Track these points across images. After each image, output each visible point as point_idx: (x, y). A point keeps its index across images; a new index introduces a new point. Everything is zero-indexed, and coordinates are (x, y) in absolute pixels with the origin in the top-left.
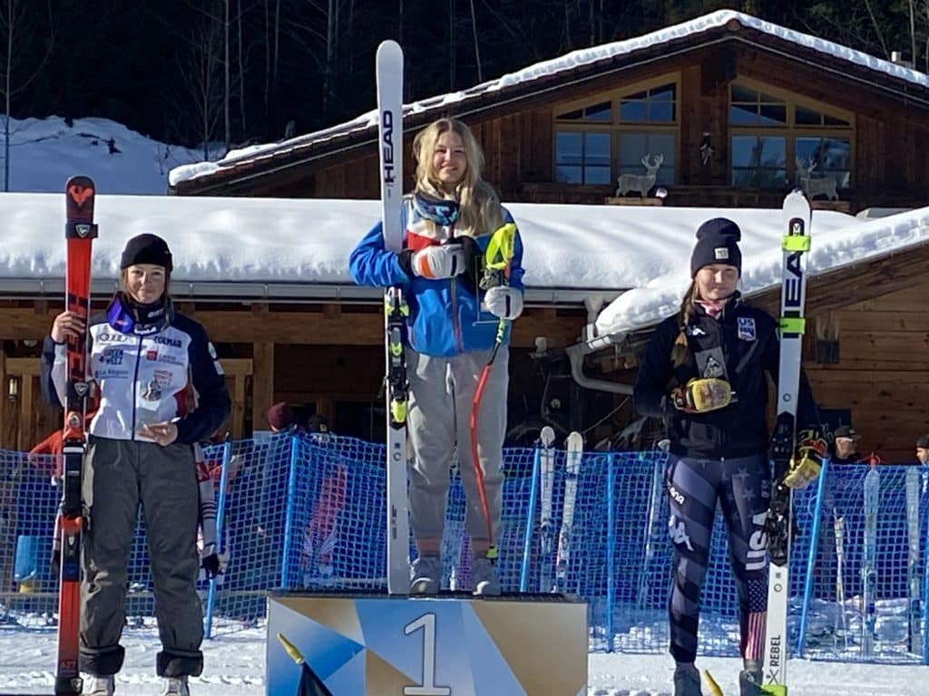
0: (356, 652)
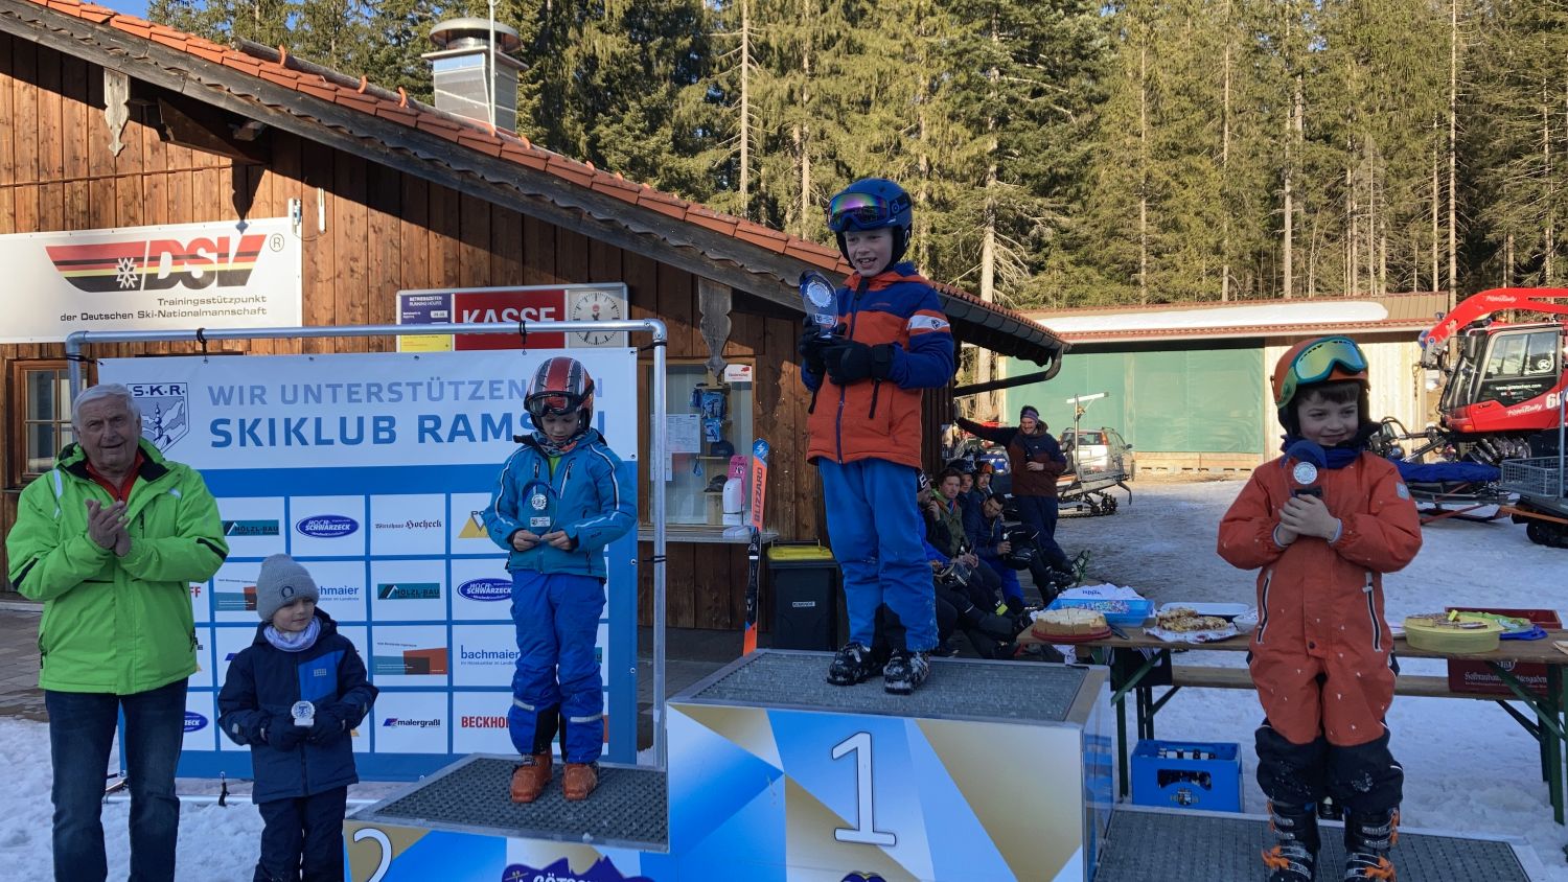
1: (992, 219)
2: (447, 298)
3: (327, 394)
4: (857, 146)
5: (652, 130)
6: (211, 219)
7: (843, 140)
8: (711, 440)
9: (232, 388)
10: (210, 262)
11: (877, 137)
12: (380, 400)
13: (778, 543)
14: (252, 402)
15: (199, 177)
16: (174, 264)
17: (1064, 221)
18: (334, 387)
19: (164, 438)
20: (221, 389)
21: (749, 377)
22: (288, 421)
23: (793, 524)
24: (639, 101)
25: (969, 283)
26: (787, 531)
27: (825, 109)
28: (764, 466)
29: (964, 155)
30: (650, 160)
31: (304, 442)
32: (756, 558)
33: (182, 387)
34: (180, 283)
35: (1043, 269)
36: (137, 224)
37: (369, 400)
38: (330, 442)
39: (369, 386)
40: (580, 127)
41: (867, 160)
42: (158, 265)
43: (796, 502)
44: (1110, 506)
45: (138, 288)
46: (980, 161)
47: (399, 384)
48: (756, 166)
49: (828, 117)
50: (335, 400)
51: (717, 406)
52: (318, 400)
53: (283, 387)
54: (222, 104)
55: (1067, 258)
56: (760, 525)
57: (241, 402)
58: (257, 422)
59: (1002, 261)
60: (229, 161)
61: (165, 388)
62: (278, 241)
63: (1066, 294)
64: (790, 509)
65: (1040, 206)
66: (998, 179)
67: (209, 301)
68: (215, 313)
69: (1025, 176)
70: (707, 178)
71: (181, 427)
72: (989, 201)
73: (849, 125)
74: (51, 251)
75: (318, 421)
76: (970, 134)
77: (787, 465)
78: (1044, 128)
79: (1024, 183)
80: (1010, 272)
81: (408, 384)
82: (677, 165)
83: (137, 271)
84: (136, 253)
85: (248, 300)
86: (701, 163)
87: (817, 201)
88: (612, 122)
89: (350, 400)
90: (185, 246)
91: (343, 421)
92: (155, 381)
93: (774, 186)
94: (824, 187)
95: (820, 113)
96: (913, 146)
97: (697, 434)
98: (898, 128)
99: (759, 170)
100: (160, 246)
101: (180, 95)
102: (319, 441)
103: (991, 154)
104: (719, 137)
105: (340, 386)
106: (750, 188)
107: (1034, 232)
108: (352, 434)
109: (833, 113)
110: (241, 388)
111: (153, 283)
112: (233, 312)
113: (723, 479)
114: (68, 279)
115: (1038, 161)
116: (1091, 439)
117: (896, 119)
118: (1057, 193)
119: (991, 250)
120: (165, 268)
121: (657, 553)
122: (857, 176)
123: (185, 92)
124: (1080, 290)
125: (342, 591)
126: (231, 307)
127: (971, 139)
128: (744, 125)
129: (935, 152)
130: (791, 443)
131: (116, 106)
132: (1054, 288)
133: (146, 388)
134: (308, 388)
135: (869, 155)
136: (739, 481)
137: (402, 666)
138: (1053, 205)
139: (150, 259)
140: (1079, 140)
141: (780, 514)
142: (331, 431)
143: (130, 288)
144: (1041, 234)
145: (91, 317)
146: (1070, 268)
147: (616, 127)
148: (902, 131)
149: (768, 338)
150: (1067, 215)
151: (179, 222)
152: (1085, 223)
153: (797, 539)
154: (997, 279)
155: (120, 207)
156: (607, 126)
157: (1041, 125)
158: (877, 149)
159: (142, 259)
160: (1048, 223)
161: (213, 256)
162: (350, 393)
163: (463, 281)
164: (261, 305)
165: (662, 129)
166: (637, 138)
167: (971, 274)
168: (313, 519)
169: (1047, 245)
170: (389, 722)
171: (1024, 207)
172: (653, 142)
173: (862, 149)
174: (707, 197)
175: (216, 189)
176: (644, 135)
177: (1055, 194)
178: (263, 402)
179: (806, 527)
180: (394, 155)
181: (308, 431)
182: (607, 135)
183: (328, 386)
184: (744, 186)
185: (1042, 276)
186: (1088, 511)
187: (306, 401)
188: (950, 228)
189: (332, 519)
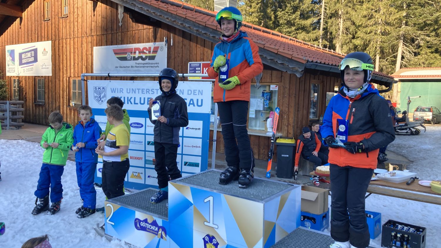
0: (191, 206)
1: (402, 38)
2: (200, 64)
3: (137, 91)
4: (358, 16)
5: (294, 12)
6: (147, 42)
7: (353, 14)
8: (266, 106)
9: (116, 89)
10: (147, 53)
11: (365, 13)
12: (149, 93)
13: (281, 137)
14: (120, 92)
15: (145, 31)
16: (139, 54)
17: (428, 39)
18: (139, 89)
19: (101, 101)
20: (113, 89)
21: (277, 89)
22: (128, 98)
23: (287, 132)
24: (291, 4)
25: (393, 59)
26: (285, 134)
27: (349, 4)
28: (278, 115)
29: (394, 18)
30: (292, 21)
31: (131, 103)
32: (273, 141)
33: (105, 88)
34: (140, 59)
35: (419, 54)
36: (131, 44)
37: (147, 93)
38: (137, 104)
39: (147, 89)
40: (272, 13)
41: (361, 20)
42: (135, 54)
43: (288, 126)
44: (417, 133)
45: (131, 60)
46: (400, 19)
47: (154, 89)
48: (326, 22)
49: (350, 7)
50: (139, 93)
51: (268, 97)
52: (135, 93)
53: (127, 89)
54: (143, 12)
55: (429, 51)
56: (275, 132)
57: (118, 92)
58: (131, 98)
59: (405, 52)
60: (152, 27)
61: (101, 88)
62: (162, 48)
63: (427, 63)
64: (286, 128)
65: (420, 34)
66: (405, 25)
67: (146, 64)
68: (147, 67)
69: (415, 24)
70: (310, 27)
71: (105, 98)
72: (401, 33)
73: (356, 9)
74: (114, 50)
75: (135, 98)
76: (396, 11)
77: (286, 115)
78: (423, 8)
79: (414, 26)
80: (408, 55)
81: (156, 89)
82: (301, 23)
83: (131, 56)
84: (131, 51)
85: (155, 64)
86: (308, 22)
87: (344, 33)
88: (282, 11)
89: (142, 93)
90: (141, 49)
91: (140, 98)
92: (99, 86)
93: (331, 28)
94: (347, 29)
95: (347, 6)
96: (377, 15)
97: (262, 105)
98: (372, 10)
99: (327, 24)
100: (136, 49)
101: (134, 10)
102: (135, 103)
103: (404, 17)
104: (314, 14)
105: (140, 89)
106: (324, 29)
107: (416, 42)
108: (142, 102)
109: (351, 6)
110: (118, 89)
111: (135, 59)
112: (152, 67)
113: (268, 118)
114: (117, 58)
115: (420, 19)
116: (427, 110)
117: (371, 7)
118: (426, 30)
119: (401, 48)
120: (137, 55)
121: (214, 139)
122: (357, 25)
123: (135, 10)
124: (432, 61)
125: (139, 142)
126: (151, 65)
127: (397, 12)
128: (323, 10)
129: (384, 17)
130: (287, 109)
131: (121, 14)
132: (423, 60)
133: (97, 88)
134: (133, 89)
135: (361, 18)
136: (272, 119)
137: (152, 163)
138: (424, 34)
139: (134, 53)
140: (436, 12)
141: (283, 129)
142: (137, 101)
143: (130, 60)
144: (419, 43)
145: (121, 67)
146: (429, 54)
147: (283, 12)
148: (373, 11)
149: (283, 77)
150: (429, 37)
151: (140, 43)
152: (436, 39)
153: (287, 136)
154: (403, 58)
155: (128, 39)
156: (281, 12)
157: (422, 7)
158: (365, 17)
159: (132, 53)
160: (422, 39)
161: (147, 52)
162: (142, 91)
163: (205, 59)
164: (158, 65)
165: (297, 12)
166: (289, 15)
167: (394, 56)
168: (133, 123)
169: (421, 46)
170: (149, 177)
171: (414, 34)
172: (294, 16)
173: (360, 16)
174: (310, 32)
175: (148, 34)
176: (291, 14)
177: (425, 30)
178: (123, 93)
179: (290, 133)
180: (181, 25)
181: (132, 100)
182: (280, 15)
183: (137, 89)
184: (321, 28)
185: (419, 57)
186: (410, 133)
187: (132, 93)
188: (387, 41)
189: (138, 124)
